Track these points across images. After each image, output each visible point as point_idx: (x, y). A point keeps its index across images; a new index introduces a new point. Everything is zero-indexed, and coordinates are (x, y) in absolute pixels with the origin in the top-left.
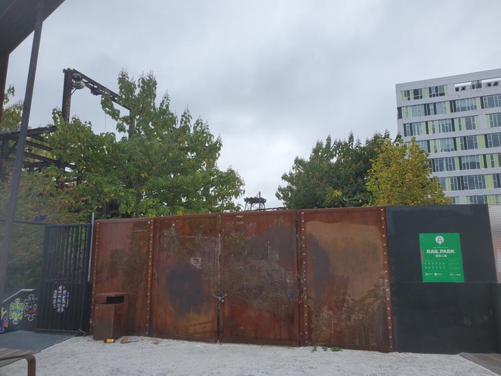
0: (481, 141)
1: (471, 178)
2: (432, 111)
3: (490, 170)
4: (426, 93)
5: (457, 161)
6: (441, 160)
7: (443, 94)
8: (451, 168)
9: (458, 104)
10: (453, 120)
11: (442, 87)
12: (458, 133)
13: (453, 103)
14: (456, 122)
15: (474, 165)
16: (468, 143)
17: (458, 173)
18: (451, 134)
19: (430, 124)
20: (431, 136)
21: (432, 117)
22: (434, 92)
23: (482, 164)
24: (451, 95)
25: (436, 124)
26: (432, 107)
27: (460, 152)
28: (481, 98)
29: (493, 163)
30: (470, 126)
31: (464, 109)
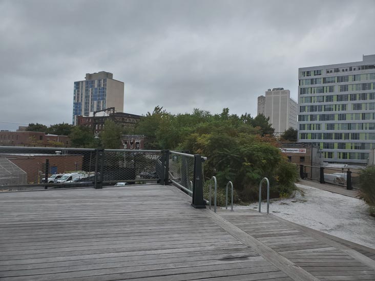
0: (335, 98)
1: (328, 116)
2: (314, 83)
3: (338, 112)
4: (312, 73)
5: (323, 107)
6: (316, 106)
7: (320, 74)
8: (320, 110)
9: (327, 80)
10: (323, 87)
11: (320, 71)
12: (325, 94)
13: (324, 79)
14: (325, 88)
15: (330, 109)
16: (329, 98)
17: (323, 112)
18: (322, 94)
19: (313, 89)
20: (313, 95)
21: (314, 85)
22: (316, 73)
23: (334, 109)
24: (324, 75)
25: (316, 89)
26: (314, 80)
27: (325, 103)
28: (338, 77)
29: (339, 108)
30: (331, 89)
31: (329, 82)
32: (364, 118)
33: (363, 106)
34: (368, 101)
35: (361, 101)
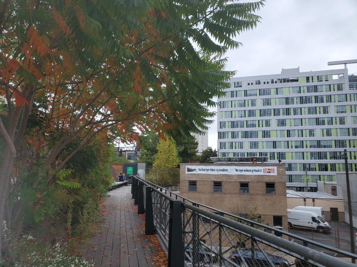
0: (258, 113)
1: (251, 132)
2: (235, 95)
3: (261, 129)
4: (232, 85)
5: (245, 123)
6: (237, 122)
7: (241, 86)
8: (242, 126)
9: (248, 92)
10: (245, 100)
11: (241, 83)
12: (247, 108)
13: (246, 91)
14: (246, 102)
15: (253, 126)
16: (251, 113)
17: (245, 129)
18: (244, 108)
19: (233, 103)
20: (233, 109)
21: (235, 98)
22: (236, 85)
23: (257, 125)
24: (245, 87)
25: (236, 102)
26: (235, 93)
27: (247, 118)
28: (260, 90)
29: (262, 125)
30: (253, 104)
31: (250, 95)
32: (289, 135)
33: (288, 122)
34: (292, 116)
35: (285, 117)
